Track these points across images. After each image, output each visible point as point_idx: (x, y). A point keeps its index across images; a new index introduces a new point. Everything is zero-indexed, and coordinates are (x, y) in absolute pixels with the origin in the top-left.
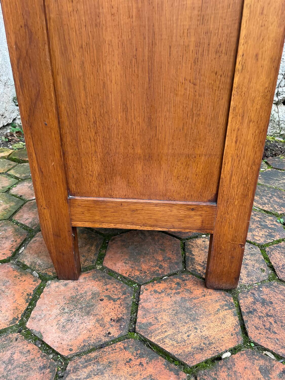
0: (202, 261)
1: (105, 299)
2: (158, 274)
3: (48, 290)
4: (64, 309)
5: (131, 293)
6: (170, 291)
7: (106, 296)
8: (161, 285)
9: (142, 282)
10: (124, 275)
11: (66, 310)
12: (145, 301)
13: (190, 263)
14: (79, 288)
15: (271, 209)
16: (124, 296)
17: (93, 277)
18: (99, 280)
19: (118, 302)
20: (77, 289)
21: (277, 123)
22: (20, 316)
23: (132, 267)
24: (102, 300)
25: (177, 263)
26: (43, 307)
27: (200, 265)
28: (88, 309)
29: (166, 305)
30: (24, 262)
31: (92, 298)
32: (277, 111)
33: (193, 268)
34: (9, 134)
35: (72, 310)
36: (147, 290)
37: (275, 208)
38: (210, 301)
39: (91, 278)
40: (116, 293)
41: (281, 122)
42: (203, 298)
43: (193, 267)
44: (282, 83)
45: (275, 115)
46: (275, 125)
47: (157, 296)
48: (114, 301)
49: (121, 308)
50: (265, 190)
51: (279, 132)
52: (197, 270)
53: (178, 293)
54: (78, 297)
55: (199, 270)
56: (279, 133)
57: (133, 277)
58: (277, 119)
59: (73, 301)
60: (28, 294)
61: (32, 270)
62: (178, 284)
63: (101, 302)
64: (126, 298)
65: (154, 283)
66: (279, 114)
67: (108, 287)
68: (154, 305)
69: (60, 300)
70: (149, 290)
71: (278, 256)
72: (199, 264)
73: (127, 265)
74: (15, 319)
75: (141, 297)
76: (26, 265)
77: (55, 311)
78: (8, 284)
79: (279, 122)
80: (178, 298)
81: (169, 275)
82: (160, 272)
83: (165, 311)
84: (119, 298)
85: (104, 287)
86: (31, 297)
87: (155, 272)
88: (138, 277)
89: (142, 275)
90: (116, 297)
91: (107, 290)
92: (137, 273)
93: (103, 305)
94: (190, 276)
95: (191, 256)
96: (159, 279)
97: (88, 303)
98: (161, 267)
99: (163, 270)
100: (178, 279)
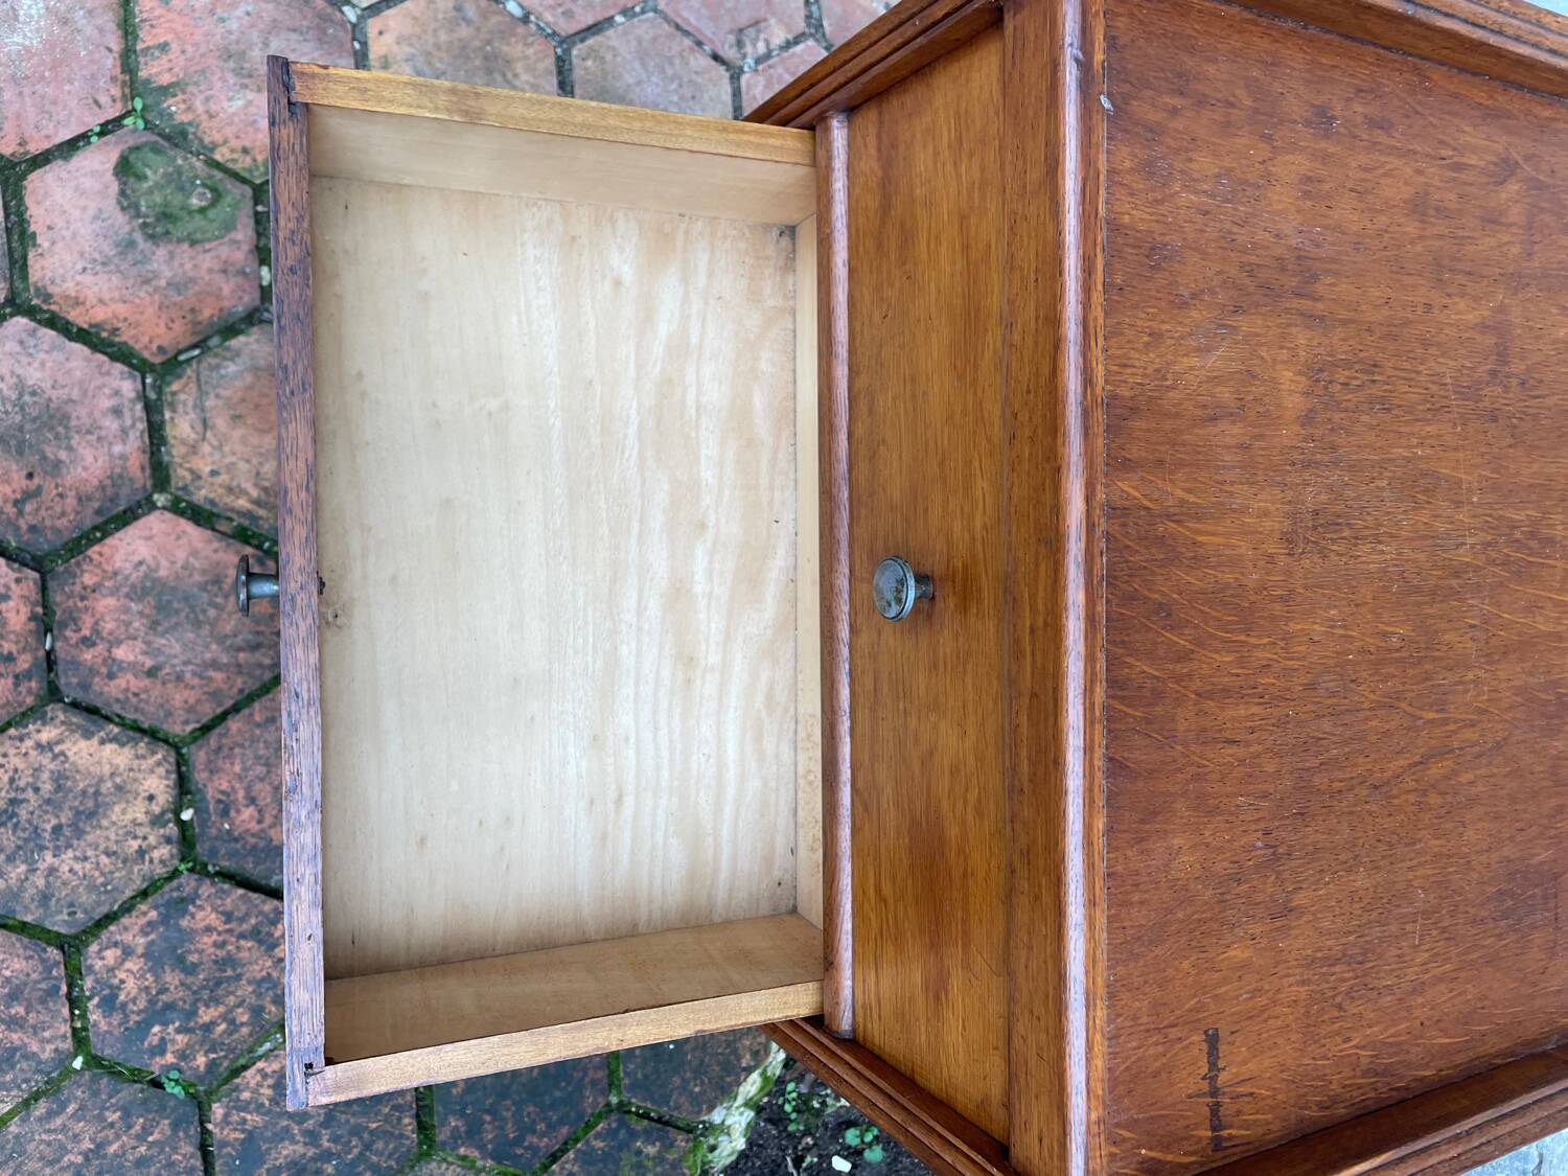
0: (69, 754)
1: (31, 485)
2: (64, 625)
4: (33, 394)
5: (28, 544)
7: (39, 488)
8: (23, 618)
9: (52, 579)
10: (96, 548)
11: (27, 398)
13: (74, 720)
14: (94, 437)
15: (246, 1095)
16: (24, 527)
17: (121, 476)
18: (104, 488)
19: (10, 510)
20: (89, 432)
22: (54, 308)
24: (30, 476)
25: (85, 688)
26: (58, 356)
27: (58, 742)
28: (13, 442)
30: (248, 335)
31: (44, 458)
33: (52, 719)
35: (22, 409)
36: (18, 581)
37: (245, 1109)
39: (117, 470)
40: (43, 512)
43: (57, 721)
48: (17, 501)
52: (44, 724)
54: (60, 429)
55: (39, 731)
57: (78, 564)
59: (51, 417)
60: (118, 329)
62: (11, 658)
63: (24, 473)
64: (18, 528)
65: (34, 604)
67: (71, 501)
69: (67, 390)
70: (13, 585)
71: (18, 965)
72: (60, 742)
73: (129, 565)
74: (48, 297)
76: (234, 337)
77: (34, 376)
78: (172, 293)
82: (68, 633)
84: (21, 513)
85: (73, 493)
86: (104, 334)
87: (75, 621)
88: (75, 576)
89: (78, 588)
90: (29, 508)
91: (61, 496)
92: (88, 579)
93: (15, 476)
94: (30, 701)
95: (102, 734)
96: (46, 622)
97: (31, 446)
98: (88, 642)
99: (72, 642)
100: (26, 666)
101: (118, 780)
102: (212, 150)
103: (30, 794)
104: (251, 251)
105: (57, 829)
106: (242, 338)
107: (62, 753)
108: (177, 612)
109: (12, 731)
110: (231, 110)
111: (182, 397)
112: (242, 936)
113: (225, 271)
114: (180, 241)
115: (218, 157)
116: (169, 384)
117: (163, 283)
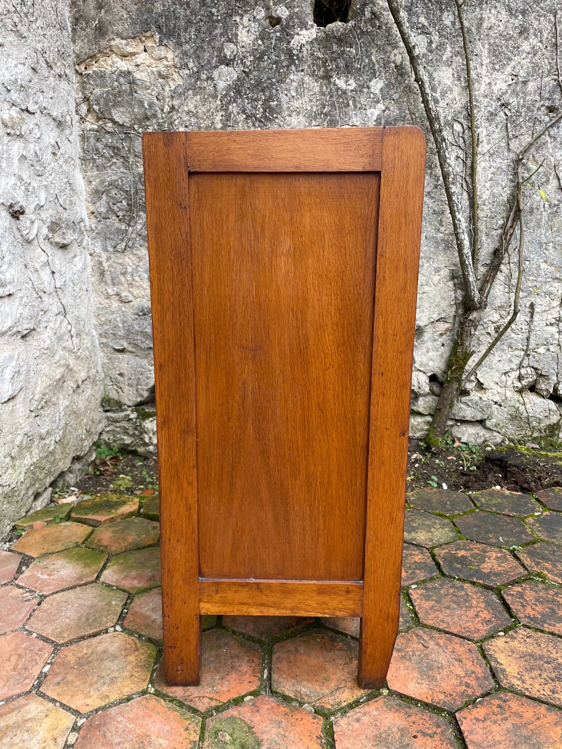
0: (516, 672)
1: (419, 735)
2: (468, 696)
3: (339, 729)
5: (446, 725)
6: (495, 717)
7: (418, 732)
8: (479, 710)
9: (453, 709)
10: (426, 701)
12: (471, 733)
13: (502, 677)
14: (377, 723)
16: (439, 729)
17: (387, 706)
18: (397, 710)
19: (437, 737)
20: (376, 725)
21: (526, 421)
23: (431, 689)
24: (415, 737)
25: (486, 679)
29: (498, 735)
30: (283, 692)
31: (402, 735)
32: (522, 401)
34: (98, 462)
36: (465, 718)
38: (547, 725)
39: (385, 709)
40: (427, 726)
41: (531, 419)
42: (538, 722)
43: (508, 681)
44: (524, 361)
45: (520, 409)
46: (522, 424)
47: (481, 725)
48: (431, 737)
49: (445, 744)
50: (554, 551)
51: (530, 433)
52: (513, 685)
53: (506, 719)
54: (384, 735)
55: (518, 685)
56: (531, 436)
57: (438, 703)
58: (525, 414)
59: (381, 742)
60: (317, 737)
61: (300, 703)
62: (499, 706)
63: (415, 740)
64: (443, 731)
65: (470, 709)
66: (527, 407)
67: (413, 718)
68: (484, 736)
69: (363, 742)
70: (469, 719)
72: (515, 677)
73: (423, 687)
75: (462, 728)
76: (289, 697)
78: (283, 725)
79: (529, 419)
80: (508, 725)
81: (483, 696)
82: (469, 693)
83: (501, 743)
84: (435, 733)
85: (409, 719)
86: (324, 741)
87: (463, 693)
88: (444, 702)
89: (449, 698)
90: (430, 732)
91: (414, 723)
92: (442, 697)
93: (420, 743)
94: (510, 694)
95: (498, 666)
96: (472, 702)
97: (400, 743)
98: (468, 685)
99: (472, 690)
100: (497, 701)
101: (510, 654)
102: (195, 742)
103: (544, 676)
104: (240, 706)
105: (548, 663)
106: (287, 693)
107: (518, 674)
108: (428, 663)
109: (527, 693)
110: (167, 742)
111: (331, 702)
112: (526, 600)
113: (258, 711)
114: (254, 733)
115: (197, 738)
116: (329, 709)
117: (281, 730)
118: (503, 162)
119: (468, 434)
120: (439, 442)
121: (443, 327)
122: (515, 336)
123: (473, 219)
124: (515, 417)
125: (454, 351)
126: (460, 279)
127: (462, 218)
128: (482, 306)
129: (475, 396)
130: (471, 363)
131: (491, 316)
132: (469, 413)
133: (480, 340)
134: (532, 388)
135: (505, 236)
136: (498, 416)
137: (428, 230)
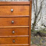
118: (40, 3)
119: (36, 29)
120: (33, 30)
121: (34, 19)
122: (41, 20)
123: (37, 8)
124: (41, 28)
125: (35, 21)
126: (35, 14)
127: (36, 8)
128: (37, 17)
129: (37, 26)
130: (36, 23)
131: (38, 18)
132: (36, 27)
133: (37, 20)
134: (42, 25)
135: (40, 10)
136: (39, 28)
137: (32, 9)
